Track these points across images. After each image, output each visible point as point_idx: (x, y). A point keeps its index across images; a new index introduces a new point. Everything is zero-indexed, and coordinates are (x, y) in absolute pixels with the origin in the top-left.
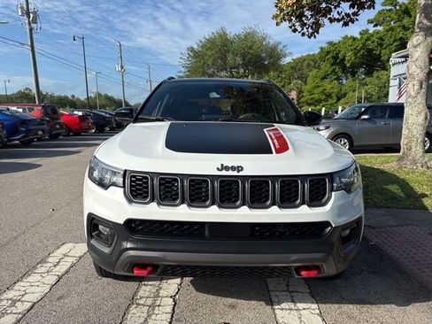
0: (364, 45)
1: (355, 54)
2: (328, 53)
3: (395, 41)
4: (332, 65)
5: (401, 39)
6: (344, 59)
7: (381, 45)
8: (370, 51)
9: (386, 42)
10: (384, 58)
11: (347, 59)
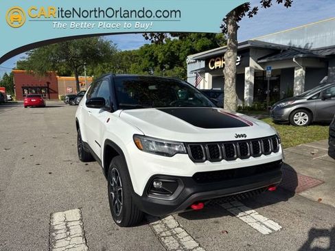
0: (169, 48)
1: (164, 54)
2: (146, 52)
3: (187, 48)
4: (149, 61)
5: (190, 46)
6: (157, 57)
7: (179, 49)
8: (173, 53)
9: (182, 48)
10: (182, 58)
11: (159, 57)
